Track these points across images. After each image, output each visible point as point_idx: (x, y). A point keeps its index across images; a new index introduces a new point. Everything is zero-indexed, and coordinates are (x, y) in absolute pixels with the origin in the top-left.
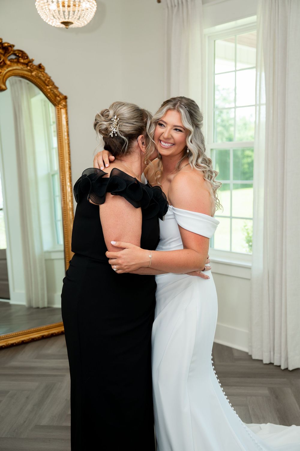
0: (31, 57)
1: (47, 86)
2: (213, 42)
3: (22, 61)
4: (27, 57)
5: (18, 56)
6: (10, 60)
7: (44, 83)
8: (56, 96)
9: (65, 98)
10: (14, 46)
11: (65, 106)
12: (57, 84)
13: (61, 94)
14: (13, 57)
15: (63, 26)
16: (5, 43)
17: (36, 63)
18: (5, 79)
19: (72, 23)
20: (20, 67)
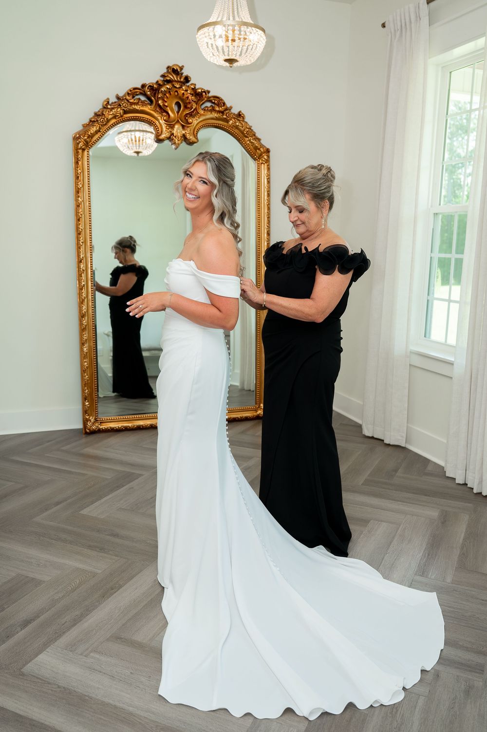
0: (228, 105)
1: (247, 137)
2: (449, 74)
3: (217, 109)
4: (224, 104)
5: (214, 103)
6: (204, 109)
7: (242, 133)
8: (256, 148)
9: (268, 151)
10: (209, 92)
11: (268, 161)
12: (258, 135)
13: (263, 146)
14: (209, 104)
15: (227, 64)
16: (198, 89)
17: (235, 111)
18: (196, 130)
19: (235, 61)
20: (215, 115)
